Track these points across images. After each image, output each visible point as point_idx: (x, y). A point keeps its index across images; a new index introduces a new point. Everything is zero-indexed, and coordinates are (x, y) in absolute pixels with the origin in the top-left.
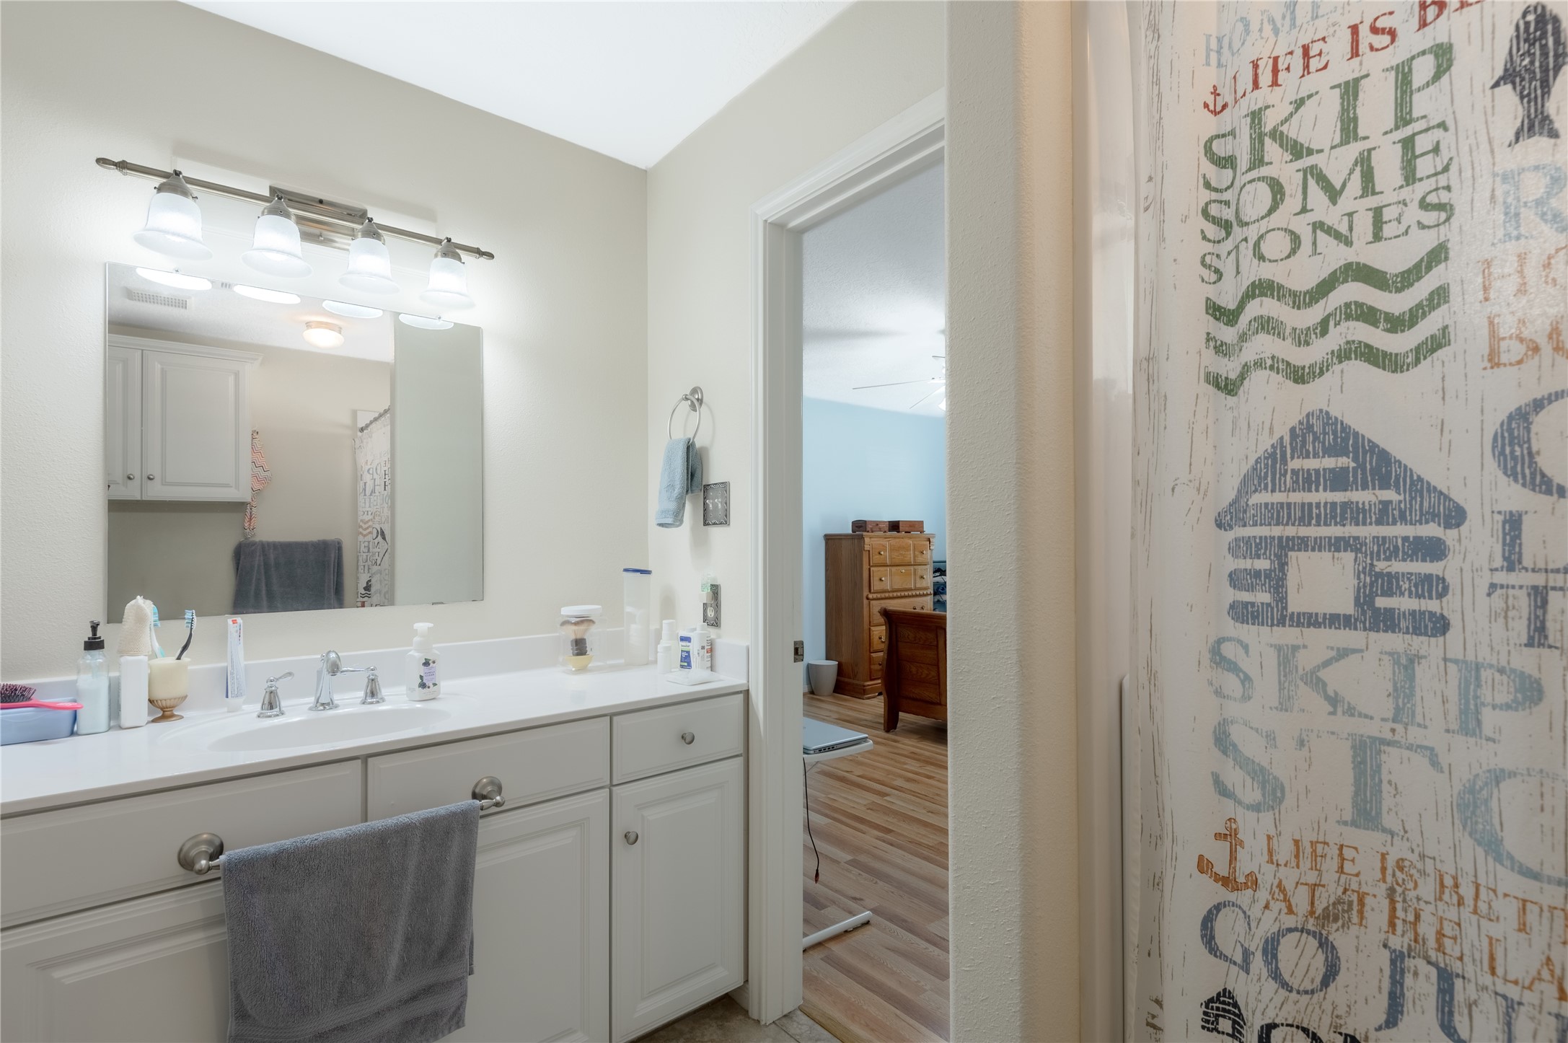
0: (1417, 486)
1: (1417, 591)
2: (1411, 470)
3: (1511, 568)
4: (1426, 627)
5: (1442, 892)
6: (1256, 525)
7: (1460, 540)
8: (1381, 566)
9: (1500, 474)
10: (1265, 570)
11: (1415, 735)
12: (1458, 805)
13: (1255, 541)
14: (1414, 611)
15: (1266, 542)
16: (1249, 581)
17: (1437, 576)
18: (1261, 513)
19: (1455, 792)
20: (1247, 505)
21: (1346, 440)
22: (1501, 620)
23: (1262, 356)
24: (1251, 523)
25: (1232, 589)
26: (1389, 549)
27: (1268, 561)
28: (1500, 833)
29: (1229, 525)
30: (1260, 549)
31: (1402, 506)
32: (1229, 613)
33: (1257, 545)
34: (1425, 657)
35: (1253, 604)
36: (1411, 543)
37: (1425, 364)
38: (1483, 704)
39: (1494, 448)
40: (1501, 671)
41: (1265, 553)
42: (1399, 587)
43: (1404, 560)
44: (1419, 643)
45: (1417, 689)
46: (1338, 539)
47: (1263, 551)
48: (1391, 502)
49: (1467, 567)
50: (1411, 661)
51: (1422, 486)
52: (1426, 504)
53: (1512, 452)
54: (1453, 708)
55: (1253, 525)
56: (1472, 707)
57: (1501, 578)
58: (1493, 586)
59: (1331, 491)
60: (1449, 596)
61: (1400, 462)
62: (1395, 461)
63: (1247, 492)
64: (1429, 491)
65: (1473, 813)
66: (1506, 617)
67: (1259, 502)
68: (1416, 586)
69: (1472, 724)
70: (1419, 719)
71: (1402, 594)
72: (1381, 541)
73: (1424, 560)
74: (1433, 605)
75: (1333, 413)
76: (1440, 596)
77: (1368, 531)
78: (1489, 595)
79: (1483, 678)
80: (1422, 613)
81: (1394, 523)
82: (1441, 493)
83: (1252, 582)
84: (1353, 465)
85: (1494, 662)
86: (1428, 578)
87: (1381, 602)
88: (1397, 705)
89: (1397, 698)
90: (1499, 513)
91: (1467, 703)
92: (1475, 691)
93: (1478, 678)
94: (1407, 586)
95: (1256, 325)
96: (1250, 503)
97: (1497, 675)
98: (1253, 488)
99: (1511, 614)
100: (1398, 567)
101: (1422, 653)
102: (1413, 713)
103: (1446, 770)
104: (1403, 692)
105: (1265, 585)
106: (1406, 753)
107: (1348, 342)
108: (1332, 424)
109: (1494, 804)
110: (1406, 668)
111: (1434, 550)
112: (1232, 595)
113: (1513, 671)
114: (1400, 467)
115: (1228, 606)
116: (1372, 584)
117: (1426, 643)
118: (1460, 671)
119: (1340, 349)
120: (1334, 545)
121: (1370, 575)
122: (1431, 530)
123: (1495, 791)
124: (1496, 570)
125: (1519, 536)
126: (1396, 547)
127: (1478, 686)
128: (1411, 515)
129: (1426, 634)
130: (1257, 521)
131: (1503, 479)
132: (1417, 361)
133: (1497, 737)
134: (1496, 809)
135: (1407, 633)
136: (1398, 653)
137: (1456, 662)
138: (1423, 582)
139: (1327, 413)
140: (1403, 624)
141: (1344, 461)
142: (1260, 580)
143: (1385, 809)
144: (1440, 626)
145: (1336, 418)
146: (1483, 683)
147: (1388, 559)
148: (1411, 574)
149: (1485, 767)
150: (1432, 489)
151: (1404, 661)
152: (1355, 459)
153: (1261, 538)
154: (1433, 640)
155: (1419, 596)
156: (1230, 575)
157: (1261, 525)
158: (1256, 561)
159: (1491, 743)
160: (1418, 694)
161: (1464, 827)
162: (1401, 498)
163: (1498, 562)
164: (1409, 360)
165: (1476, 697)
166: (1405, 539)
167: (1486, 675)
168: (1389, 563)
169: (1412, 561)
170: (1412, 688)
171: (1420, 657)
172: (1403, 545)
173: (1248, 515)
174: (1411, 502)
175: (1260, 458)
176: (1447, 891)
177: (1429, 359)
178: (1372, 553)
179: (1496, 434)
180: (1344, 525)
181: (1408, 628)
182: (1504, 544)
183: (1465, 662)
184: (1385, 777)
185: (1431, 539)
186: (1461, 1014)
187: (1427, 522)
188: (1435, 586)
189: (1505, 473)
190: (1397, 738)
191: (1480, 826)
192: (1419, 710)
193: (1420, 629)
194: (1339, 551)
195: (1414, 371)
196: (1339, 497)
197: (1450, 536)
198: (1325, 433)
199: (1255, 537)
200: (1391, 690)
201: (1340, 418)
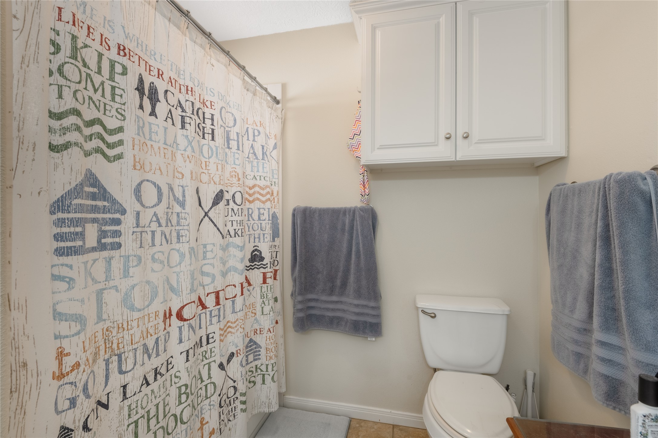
0: (114, 201)
1: (112, 236)
2: (112, 196)
3: (137, 227)
4: (115, 247)
5: (119, 330)
6: (76, 213)
7: (125, 219)
8: (103, 228)
9: (135, 200)
10: (80, 232)
11: (112, 283)
12: (123, 300)
13: (76, 220)
14: (112, 242)
15: (80, 220)
16: (73, 237)
17: (119, 230)
18: (78, 208)
19: (122, 296)
20: (71, 204)
21: (96, 182)
22: (135, 242)
23: (77, 141)
24: (73, 211)
25: (56, 242)
26: (105, 222)
27: (81, 228)
28: (134, 303)
29: (53, 212)
30: (78, 223)
31: (109, 207)
32: (54, 254)
33: (76, 221)
34: (114, 257)
35: (75, 247)
36: (111, 220)
37: (116, 162)
38: (130, 267)
39: (134, 192)
40: (135, 256)
41: (80, 225)
42: (107, 235)
43: (109, 226)
44: (113, 253)
45: (112, 268)
46: (94, 219)
47: (79, 224)
48: (106, 206)
49: (126, 227)
50: (110, 259)
51: (115, 202)
52: (116, 207)
53: (138, 194)
54: (122, 271)
55: (75, 213)
56: (127, 269)
57: (135, 230)
58: (134, 232)
59: (92, 200)
60: (122, 236)
61: (109, 193)
62: (108, 192)
63: (71, 198)
64: (117, 203)
65: (127, 301)
66: (136, 241)
67: (77, 203)
68: (112, 234)
69: (127, 274)
70: (112, 278)
71: (108, 237)
72: (103, 219)
73: (115, 225)
74: (117, 240)
75: (93, 171)
76: (119, 237)
77: (100, 216)
78: (132, 235)
79: (130, 260)
80: (114, 243)
81: (107, 213)
82: (120, 204)
83: (74, 238)
84: (98, 192)
85: (133, 254)
86: (116, 231)
87: (103, 241)
88: (106, 275)
89: (106, 273)
90: (135, 211)
91: (125, 268)
92: (128, 264)
93: (128, 260)
94: (109, 234)
95: (75, 127)
96: (73, 203)
97: (134, 257)
98: (75, 197)
99: (137, 240)
100: (107, 228)
101: (113, 256)
102: (111, 276)
103: (120, 291)
104: (108, 270)
105: (80, 238)
106: (109, 290)
107: (98, 147)
108: (92, 175)
109: (132, 296)
110: (109, 262)
111: (118, 222)
112: (56, 245)
113: (137, 255)
114: (109, 194)
115: (54, 250)
116: (101, 234)
117: (115, 252)
118: (124, 259)
119: (96, 148)
120: (93, 221)
121: (101, 232)
122: (117, 216)
123: (133, 291)
124: (134, 227)
125: (139, 218)
126: (107, 221)
127: (129, 262)
128: (112, 211)
129: (115, 249)
130: (76, 211)
131: (136, 202)
132: (114, 161)
133: (133, 275)
134: (133, 297)
135: (110, 250)
136: (106, 257)
137: (123, 256)
138: (114, 233)
139: (91, 171)
140: (108, 248)
141: (95, 190)
142: (78, 236)
143: (103, 312)
144: (119, 246)
145: (94, 173)
146: (130, 261)
147: (105, 226)
148: (111, 230)
149: (130, 286)
150: (118, 203)
151: (108, 260)
152: (98, 190)
153: (78, 218)
154: (117, 251)
155: (113, 237)
156: (54, 236)
157: (78, 213)
158: (76, 228)
159: (132, 278)
160: (112, 269)
161: (125, 306)
162: (109, 205)
163: (135, 225)
164: (112, 159)
165: (128, 265)
166: (110, 219)
167: (131, 258)
168: (105, 227)
169: (111, 226)
170: (110, 268)
171: (112, 257)
172: (109, 221)
173: (71, 208)
174: (112, 206)
175: (78, 184)
176: (120, 329)
177: (118, 161)
178: (101, 223)
179: (135, 188)
180: (95, 214)
181: (110, 248)
182: (136, 220)
183: (125, 256)
184: (103, 302)
185: (117, 218)
186: (123, 364)
187: (116, 213)
188: (117, 234)
189: (137, 200)
190: (107, 286)
191: (128, 304)
192: (112, 275)
193: (113, 248)
194: (93, 223)
195: (113, 163)
196: (94, 203)
197: (122, 218)
198: (90, 178)
199: (76, 218)
200: (105, 270)
201: (95, 174)
